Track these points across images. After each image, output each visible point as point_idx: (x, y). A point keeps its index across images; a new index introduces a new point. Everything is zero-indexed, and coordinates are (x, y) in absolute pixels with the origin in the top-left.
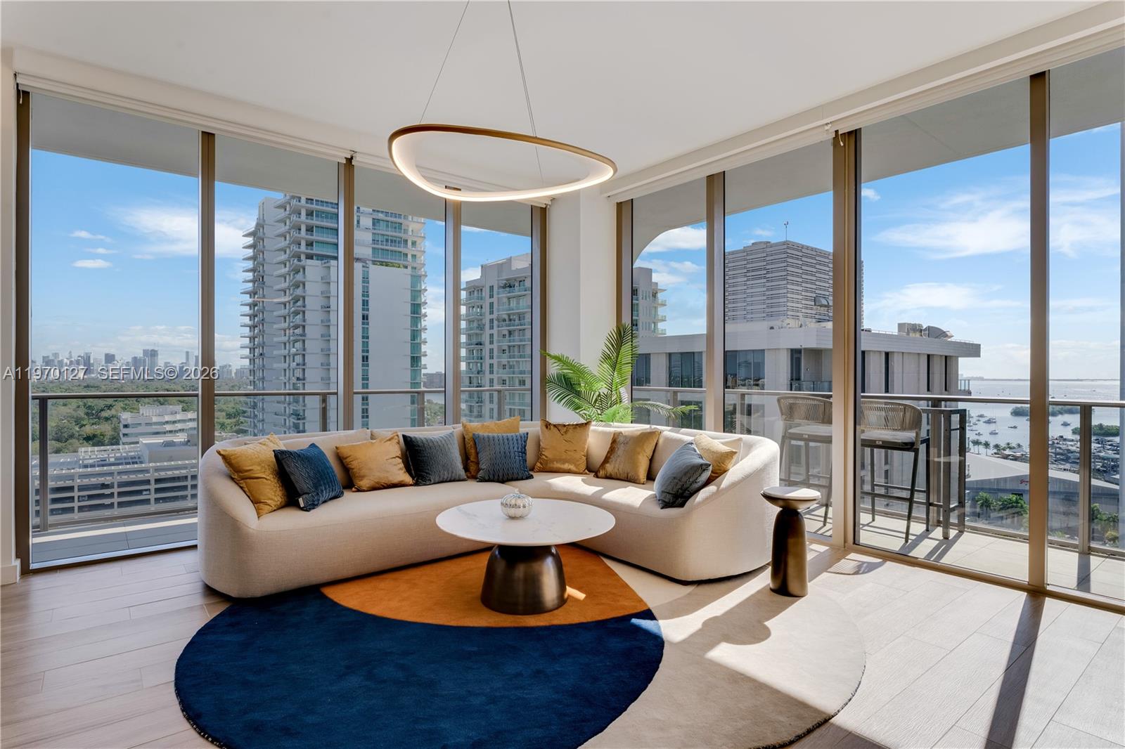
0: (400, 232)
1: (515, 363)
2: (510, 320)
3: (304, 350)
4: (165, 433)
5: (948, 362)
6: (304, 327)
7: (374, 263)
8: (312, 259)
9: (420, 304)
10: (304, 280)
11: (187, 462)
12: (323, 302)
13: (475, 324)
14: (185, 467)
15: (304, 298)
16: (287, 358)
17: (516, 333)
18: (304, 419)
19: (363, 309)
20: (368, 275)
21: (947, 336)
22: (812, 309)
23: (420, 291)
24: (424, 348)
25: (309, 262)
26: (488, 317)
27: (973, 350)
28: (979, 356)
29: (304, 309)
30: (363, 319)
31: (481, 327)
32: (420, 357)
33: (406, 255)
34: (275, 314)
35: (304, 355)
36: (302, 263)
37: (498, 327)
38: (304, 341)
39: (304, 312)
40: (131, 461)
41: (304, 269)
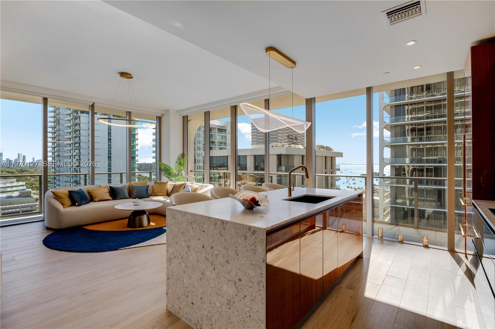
3: (80, 153)
4: (7, 192)
5: (332, 159)
6: (80, 143)
9: (135, 134)
10: (79, 122)
11: (19, 205)
14: (18, 208)
15: (80, 131)
16: (71, 157)
19: (108, 136)
21: (332, 150)
22: (287, 140)
24: (137, 153)
25: (82, 115)
27: (341, 155)
28: (343, 157)
29: (79, 135)
30: (109, 140)
32: (135, 157)
34: (65, 137)
35: (80, 156)
36: (79, 115)
38: (80, 150)
39: (80, 137)
41: (80, 118)
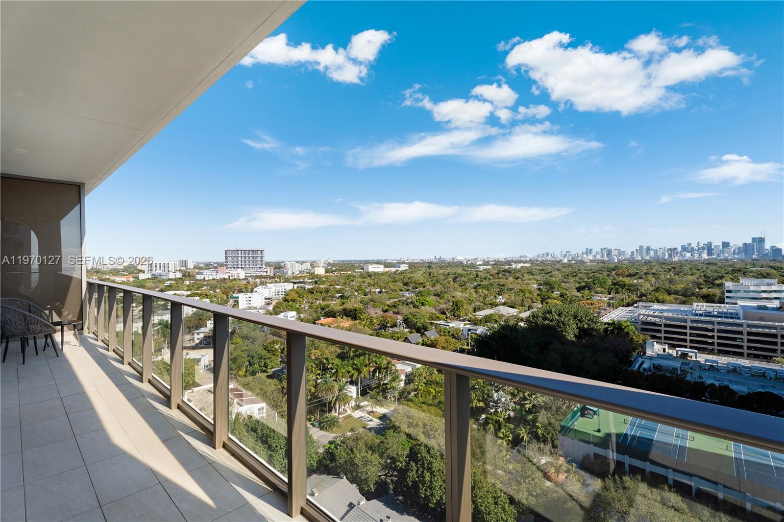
11: (777, 324)
14: (775, 328)
40: (729, 316)
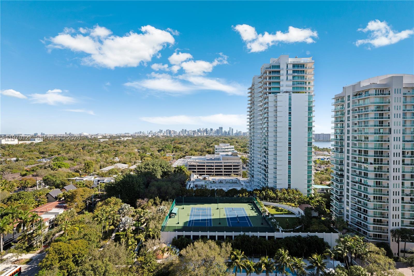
0: (304, 79)
1: (362, 129)
2: (359, 110)
3: (268, 126)
4: (225, 152)
6: (268, 118)
7: (293, 92)
8: (270, 94)
9: (312, 107)
10: (268, 101)
11: (232, 161)
12: (275, 109)
13: (339, 113)
14: (231, 163)
15: (268, 108)
16: (262, 129)
17: (363, 116)
18: (268, 150)
19: (289, 110)
20: (291, 97)
23: (312, 101)
24: (313, 124)
26: (347, 109)
29: (267, 112)
30: (289, 114)
31: (343, 114)
32: (312, 127)
33: (306, 88)
34: (258, 114)
35: (268, 128)
36: (268, 96)
37: (353, 113)
38: (268, 123)
39: (268, 113)
40: (218, 159)
41: (268, 98)
